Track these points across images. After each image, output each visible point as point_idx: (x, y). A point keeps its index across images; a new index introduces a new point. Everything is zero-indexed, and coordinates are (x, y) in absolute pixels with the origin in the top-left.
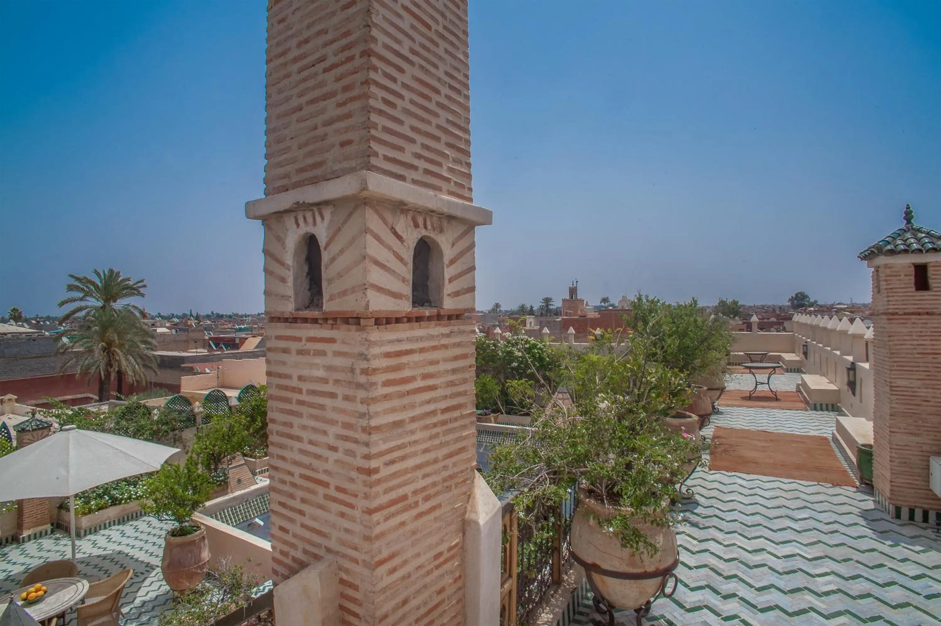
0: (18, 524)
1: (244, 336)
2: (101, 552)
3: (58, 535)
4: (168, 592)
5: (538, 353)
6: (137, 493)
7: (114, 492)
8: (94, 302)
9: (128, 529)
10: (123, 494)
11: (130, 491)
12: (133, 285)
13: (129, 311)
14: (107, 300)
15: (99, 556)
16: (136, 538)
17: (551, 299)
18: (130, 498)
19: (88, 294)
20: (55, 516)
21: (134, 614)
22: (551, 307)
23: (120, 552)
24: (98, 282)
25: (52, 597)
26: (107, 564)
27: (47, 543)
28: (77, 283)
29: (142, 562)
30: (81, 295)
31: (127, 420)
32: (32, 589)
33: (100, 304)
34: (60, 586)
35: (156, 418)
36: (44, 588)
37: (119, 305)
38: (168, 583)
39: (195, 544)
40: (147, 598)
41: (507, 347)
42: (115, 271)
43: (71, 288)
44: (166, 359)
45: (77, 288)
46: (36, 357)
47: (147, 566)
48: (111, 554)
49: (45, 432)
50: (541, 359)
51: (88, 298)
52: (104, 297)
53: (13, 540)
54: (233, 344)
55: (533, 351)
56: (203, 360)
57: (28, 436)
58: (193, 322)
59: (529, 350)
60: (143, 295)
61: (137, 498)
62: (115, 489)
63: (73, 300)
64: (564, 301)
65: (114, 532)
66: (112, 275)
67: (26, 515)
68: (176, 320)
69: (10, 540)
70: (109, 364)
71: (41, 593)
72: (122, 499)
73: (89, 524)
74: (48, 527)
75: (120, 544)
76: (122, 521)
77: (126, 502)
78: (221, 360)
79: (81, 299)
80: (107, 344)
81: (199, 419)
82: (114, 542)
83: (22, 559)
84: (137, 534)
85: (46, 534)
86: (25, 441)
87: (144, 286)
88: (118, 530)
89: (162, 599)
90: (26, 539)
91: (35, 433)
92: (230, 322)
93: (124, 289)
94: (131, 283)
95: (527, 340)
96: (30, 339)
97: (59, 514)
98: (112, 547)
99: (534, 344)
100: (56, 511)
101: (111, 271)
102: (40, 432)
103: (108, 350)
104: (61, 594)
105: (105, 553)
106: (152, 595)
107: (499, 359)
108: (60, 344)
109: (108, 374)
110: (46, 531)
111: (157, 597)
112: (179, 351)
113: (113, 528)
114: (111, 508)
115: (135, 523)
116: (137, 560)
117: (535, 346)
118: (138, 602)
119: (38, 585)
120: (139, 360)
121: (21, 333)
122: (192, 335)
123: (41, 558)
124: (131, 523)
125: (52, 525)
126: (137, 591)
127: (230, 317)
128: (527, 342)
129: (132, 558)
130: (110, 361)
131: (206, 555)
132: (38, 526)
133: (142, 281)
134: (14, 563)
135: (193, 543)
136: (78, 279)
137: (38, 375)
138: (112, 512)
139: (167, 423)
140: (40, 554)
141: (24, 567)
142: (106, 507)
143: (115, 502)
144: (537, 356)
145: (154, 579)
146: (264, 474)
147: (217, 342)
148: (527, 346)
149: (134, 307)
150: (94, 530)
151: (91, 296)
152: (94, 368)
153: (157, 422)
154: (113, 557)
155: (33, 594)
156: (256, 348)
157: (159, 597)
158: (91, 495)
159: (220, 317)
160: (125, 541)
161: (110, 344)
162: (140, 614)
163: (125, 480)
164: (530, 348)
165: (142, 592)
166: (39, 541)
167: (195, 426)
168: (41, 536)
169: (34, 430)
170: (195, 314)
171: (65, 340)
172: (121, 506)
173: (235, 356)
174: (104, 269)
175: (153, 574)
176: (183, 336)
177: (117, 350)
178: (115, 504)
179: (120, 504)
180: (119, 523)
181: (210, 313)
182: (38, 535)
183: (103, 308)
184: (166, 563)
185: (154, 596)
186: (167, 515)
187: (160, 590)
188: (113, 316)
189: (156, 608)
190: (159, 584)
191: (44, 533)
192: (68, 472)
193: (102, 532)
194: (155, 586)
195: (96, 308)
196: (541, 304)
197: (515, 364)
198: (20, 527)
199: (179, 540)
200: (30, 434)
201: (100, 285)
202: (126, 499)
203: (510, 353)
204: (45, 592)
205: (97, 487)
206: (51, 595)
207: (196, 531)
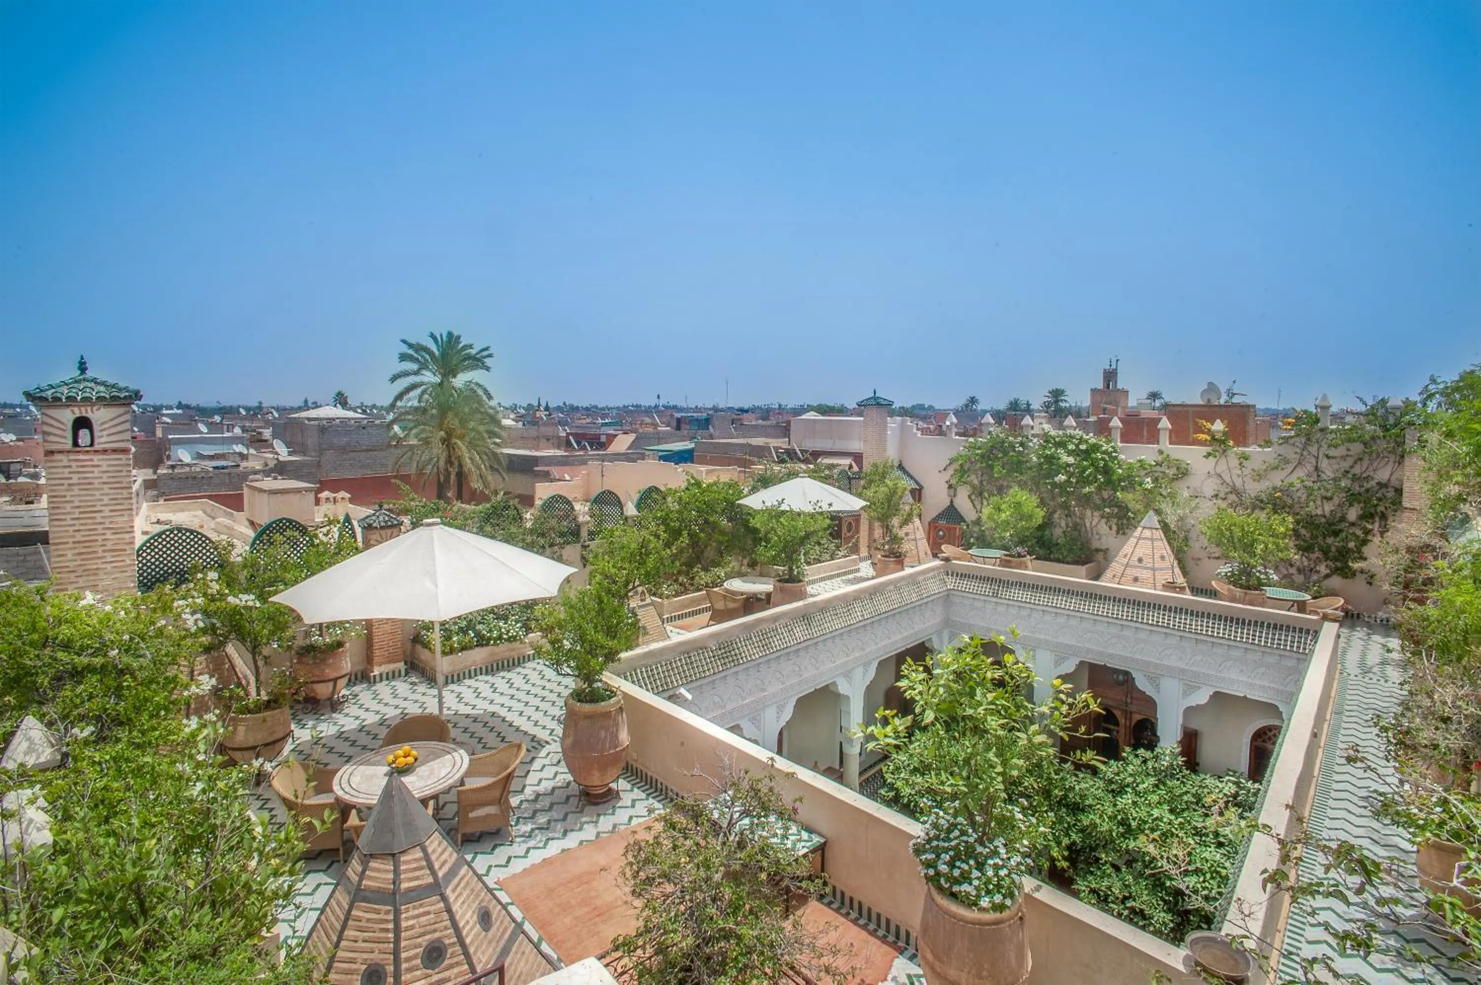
0: (368, 656)
1: (612, 432)
2: (468, 710)
3: (414, 679)
4: (569, 783)
5: (1103, 459)
6: (508, 632)
7: (479, 627)
8: (430, 377)
9: (499, 680)
10: (490, 631)
11: (500, 628)
12: (478, 353)
13: (472, 389)
14: (445, 375)
15: (467, 716)
16: (512, 697)
17: (1063, 391)
18: (500, 638)
19: (423, 366)
20: (408, 653)
21: (526, 809)
22: (1063, 404)
23: (493, 714)
24: (434, 348)
25: (423, 768)
26: (478, 728)
27: (402, 687)
28: (411, 352)
29: (526, 733)
30: (415, 367)
31: (493, 525)
32: (400, 752)
33: (437, 379)
34: (432, 753)
35: (529, 525)
36: (414, 753)
37: (460, 380)
38: (571, 771)
39: (610, 717)
40: (541, 789)
41: (1045, 448)
42: (456, 334)
43: (403, 357)
44: (515, 459)
45: (411, 358)
46: (367, 450)
47: (532, 740)
48: (484, 715)
49: (395, 531)
50: (1107, 471)
51: (424, 372)
52: (442, 371)
53: (362, 677)
54: (598, 443)
55: (1094, 456)
56: (562, 462)
57: (375, 536)
58: (542, 414)
59: (1086, 454)
60: (488, 369)
61: (509, 640)
62: (480, 623)
63: (406, 374)
64: (1094, 391)
65: (482, 683)
66: (452, 340)
67: (376, 646)
68: (522, 411)
69: (359, 676)
70: (449, 461)
71: (410, 759)
72: (490, 639)
73: (451, 669)
74: (401, 666)
75: (492, 702)
76: (492, 669)
77: (495, 644)
78: (585, 464)
79: (416, 373)
80: (447, 433)
81: (584, 533)
82: (485, 699)
83: (374, 706)
84: (513, 691)
85: (400, 676)
86: (372, 542)
87: (490, 356)
88: (486, 682)
89: (560, 795)
90: (378, 678)
91: (383, 532)
92: (588, 416)
93: (465, 359)
94: (473, 352)
95: (1081, 438)
96: (360, 427)
97: (413, 651)
98: (482, 707)
99: (1094, 445)
100: (409, 645)
101: (450, 334)
102: (389, 531)
103: (447, 441)
104: (435, 764)
105: (474, 712)
106: (547, 785)
107: (1030, 468)
108: (392, 433)
109: (448, 474)
110: (400, 672)
111: (554, 789)
112: (530, 449)
113: (480, 677)
114: (477, 649)
115: (508, 675)
116: (517, 729)
117: (1095, 448)
118: (529, 791)
119: (406, 747)
120: (485, 457)
121: (349, 419)
122: (543, 429)
123: (397, 707)
124: (502, 674)
125: (406, 663)
126: (526, 776)
127: (587, 409)
128: (1081, 441)
129: (511, 725)
130: (450, 456)
131: (624, 737)
132: (389, 662)
133: (487, 349)
134: (367, 710)
135: (607, 715)
136: (410, 346)
137: (369, 473)
138: (478, 656)
139: (543, 535)
140: (396, 702)
141: (379, 717)
142: (471, 648)
143: (482, 641)
144: (1102, 464)
145: (547, 761)
146: (673, 623)
147: (579, 438)
148: (1083, 447)
149: (477, 384)
150: (455, 678)
151: (427, 368)
152: (430, 467)
153: (532, 531)
154: (486, 720)
155: (401, 760)
156: (629, 448)
157: (557, 791)
158: (453, 628)
159: (574, 409)
160: (498, 699)
161: (450, 434)
162: (535, 812)
163: (491, 611)
164: (1086, 452)
165: (532, 779)
166: (393, 683)
167: (579, 542)
168: (394, 677)
169: (382, 528)
170: (544, 405)
171: (396, 428)
172: (489, 648)
173: (603, 459)
174: (441, 331)
175: (543, 753)
176: (533, 431)
177: (459, 443)
178: (482, 645)
179: (487, 645)
180: (487, 673)
181: (561, 404)
182: (390, 675)
183: (441, 384)
184: (569, 741)
185: (550, 788)
186: (569, 666)
187: (557, 779)
188: (452, 395)
189: (555, 807)
190: (554, 769)
191: (397, 674)
192: (436, 586)
193: (467, 682)
194: (549, 772)
195: (434, 386)
196: (1046, 399)
197: (1062, 478)
198: (369, 660)
199: (587, 708)
200: (377, 532)
201: (437, 353)
202: (495, 640)
203: (1051, 459)
204: (416, 759)
205: (459, 618)
206: (423, 764)
207: (610, 698)
